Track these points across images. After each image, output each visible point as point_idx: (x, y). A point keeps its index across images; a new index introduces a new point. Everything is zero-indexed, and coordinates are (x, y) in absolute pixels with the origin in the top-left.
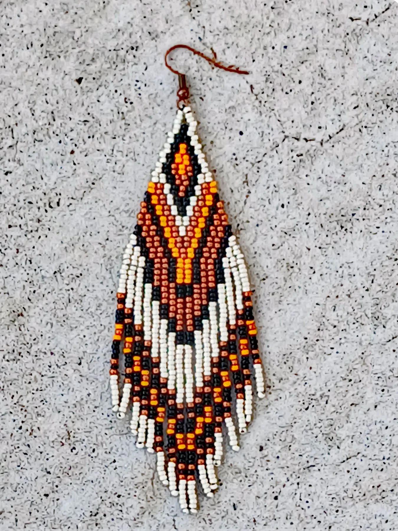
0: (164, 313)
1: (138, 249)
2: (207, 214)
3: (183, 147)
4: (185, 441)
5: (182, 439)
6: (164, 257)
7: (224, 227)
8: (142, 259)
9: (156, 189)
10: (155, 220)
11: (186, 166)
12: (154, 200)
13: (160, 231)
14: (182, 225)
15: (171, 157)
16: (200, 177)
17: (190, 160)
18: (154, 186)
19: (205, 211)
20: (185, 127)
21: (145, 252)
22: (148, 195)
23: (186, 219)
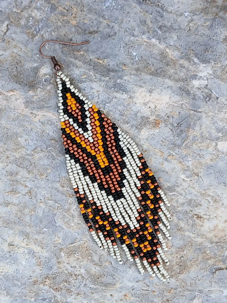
0: (101, 187)
1: (73, 161)
2: (99, 124)
3: (68, 95)
4: (145, 247)
5: (144, 246)
6: (88, 158)
7: (111, 126)
8: (78, 165)
9: (66, 124)
10: (73, 141)
11: (75, 104)
12: (68, 131)
13: (79, 146)
14: (89, 136)
15: (65, 104)
16: (85, 106)
17: (76, 100)
18: (64, 124)
19: (97, 123)
20: (64, 84)
21: (77, 161)
22: (63, 130)
23: (89, 132)
